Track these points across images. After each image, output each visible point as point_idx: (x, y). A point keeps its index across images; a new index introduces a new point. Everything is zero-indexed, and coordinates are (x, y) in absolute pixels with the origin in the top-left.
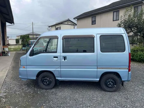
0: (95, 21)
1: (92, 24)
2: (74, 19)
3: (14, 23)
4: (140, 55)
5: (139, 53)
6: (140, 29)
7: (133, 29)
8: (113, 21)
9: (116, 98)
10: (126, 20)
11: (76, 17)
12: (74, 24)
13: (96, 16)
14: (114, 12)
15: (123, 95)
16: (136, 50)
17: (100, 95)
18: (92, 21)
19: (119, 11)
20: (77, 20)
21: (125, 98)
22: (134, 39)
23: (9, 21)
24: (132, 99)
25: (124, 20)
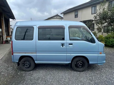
0: (77, 15)
1: (75, 18)
2: (61, 14)
3: (15, 19)
4: (112, 42)
5: (111, 40)
6: (112, 20)
7: (107, 20)
8: (92, 14)
9: (82, 79)
10: (101, 13)
11: (63, 13)
12: (62, 18)
13: (78, 11)
14: (92, 7)
15: (89, 76)
16: (109, 37)
17: (68, 77)
18: (75, 15)
19: (96, 6)
20: (63, 14)
21: (90, 79)
22: (109, 28)
23: (11, 17)
24: (96, 80)
25: (99, 13)
